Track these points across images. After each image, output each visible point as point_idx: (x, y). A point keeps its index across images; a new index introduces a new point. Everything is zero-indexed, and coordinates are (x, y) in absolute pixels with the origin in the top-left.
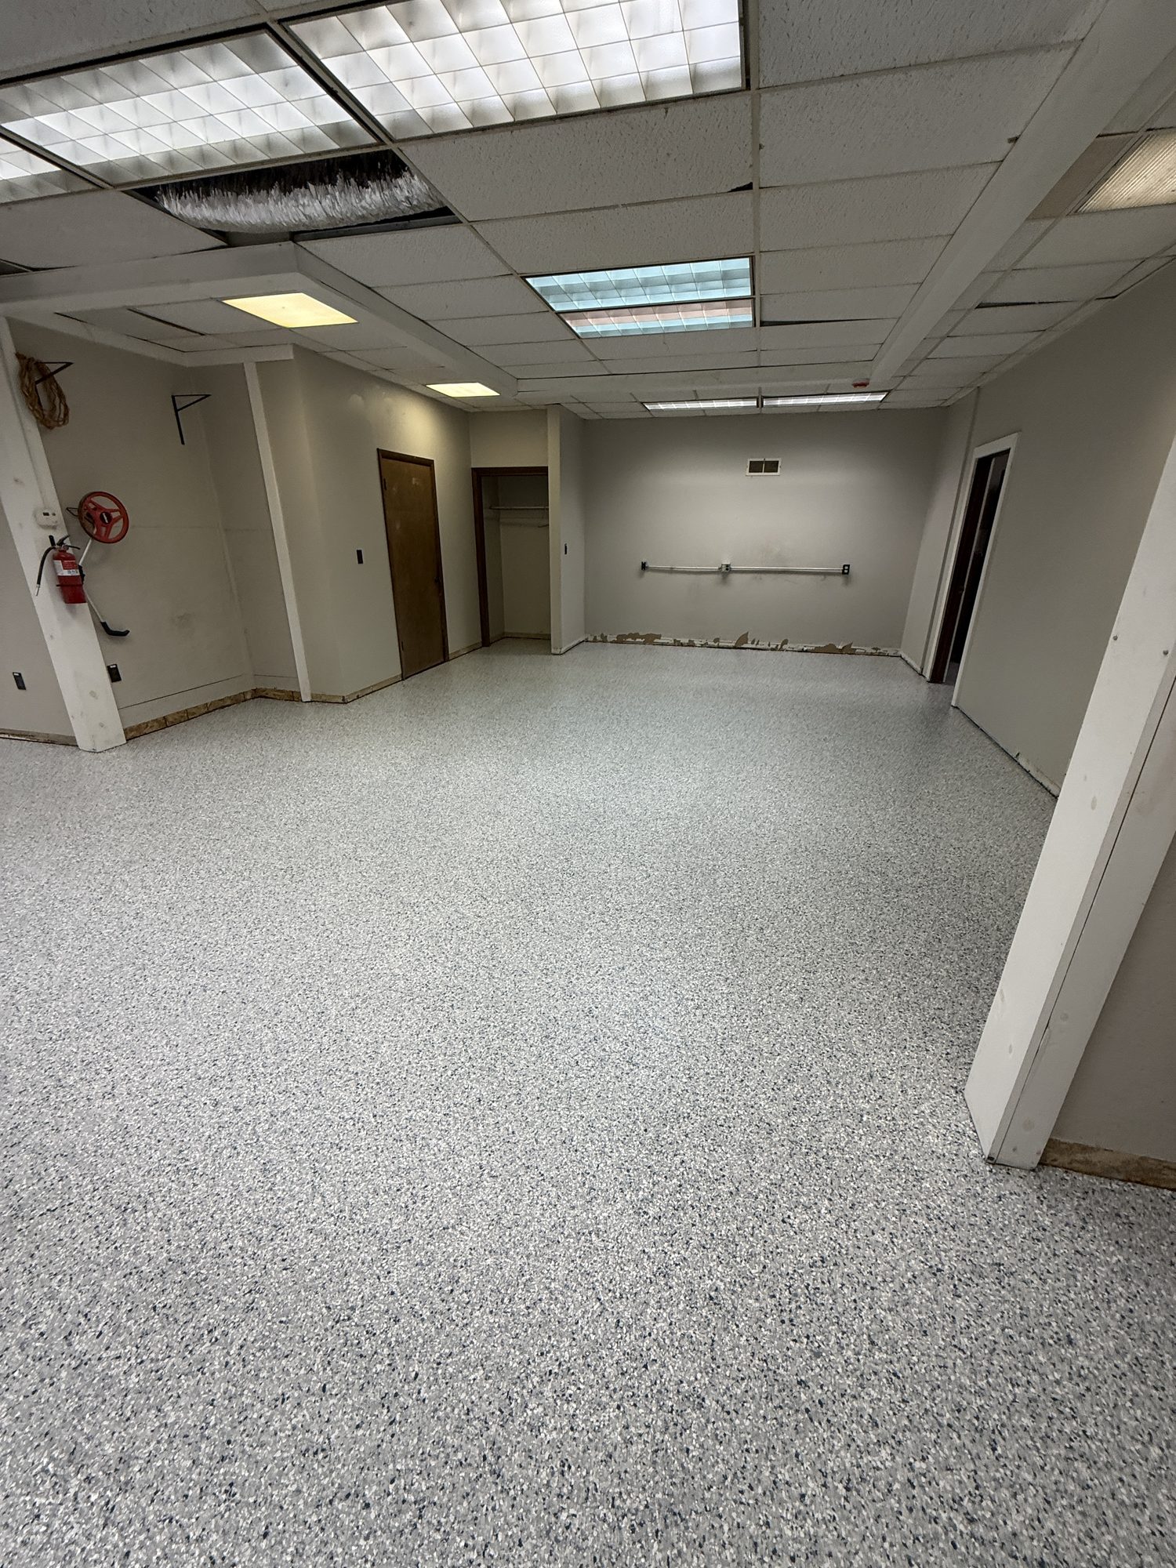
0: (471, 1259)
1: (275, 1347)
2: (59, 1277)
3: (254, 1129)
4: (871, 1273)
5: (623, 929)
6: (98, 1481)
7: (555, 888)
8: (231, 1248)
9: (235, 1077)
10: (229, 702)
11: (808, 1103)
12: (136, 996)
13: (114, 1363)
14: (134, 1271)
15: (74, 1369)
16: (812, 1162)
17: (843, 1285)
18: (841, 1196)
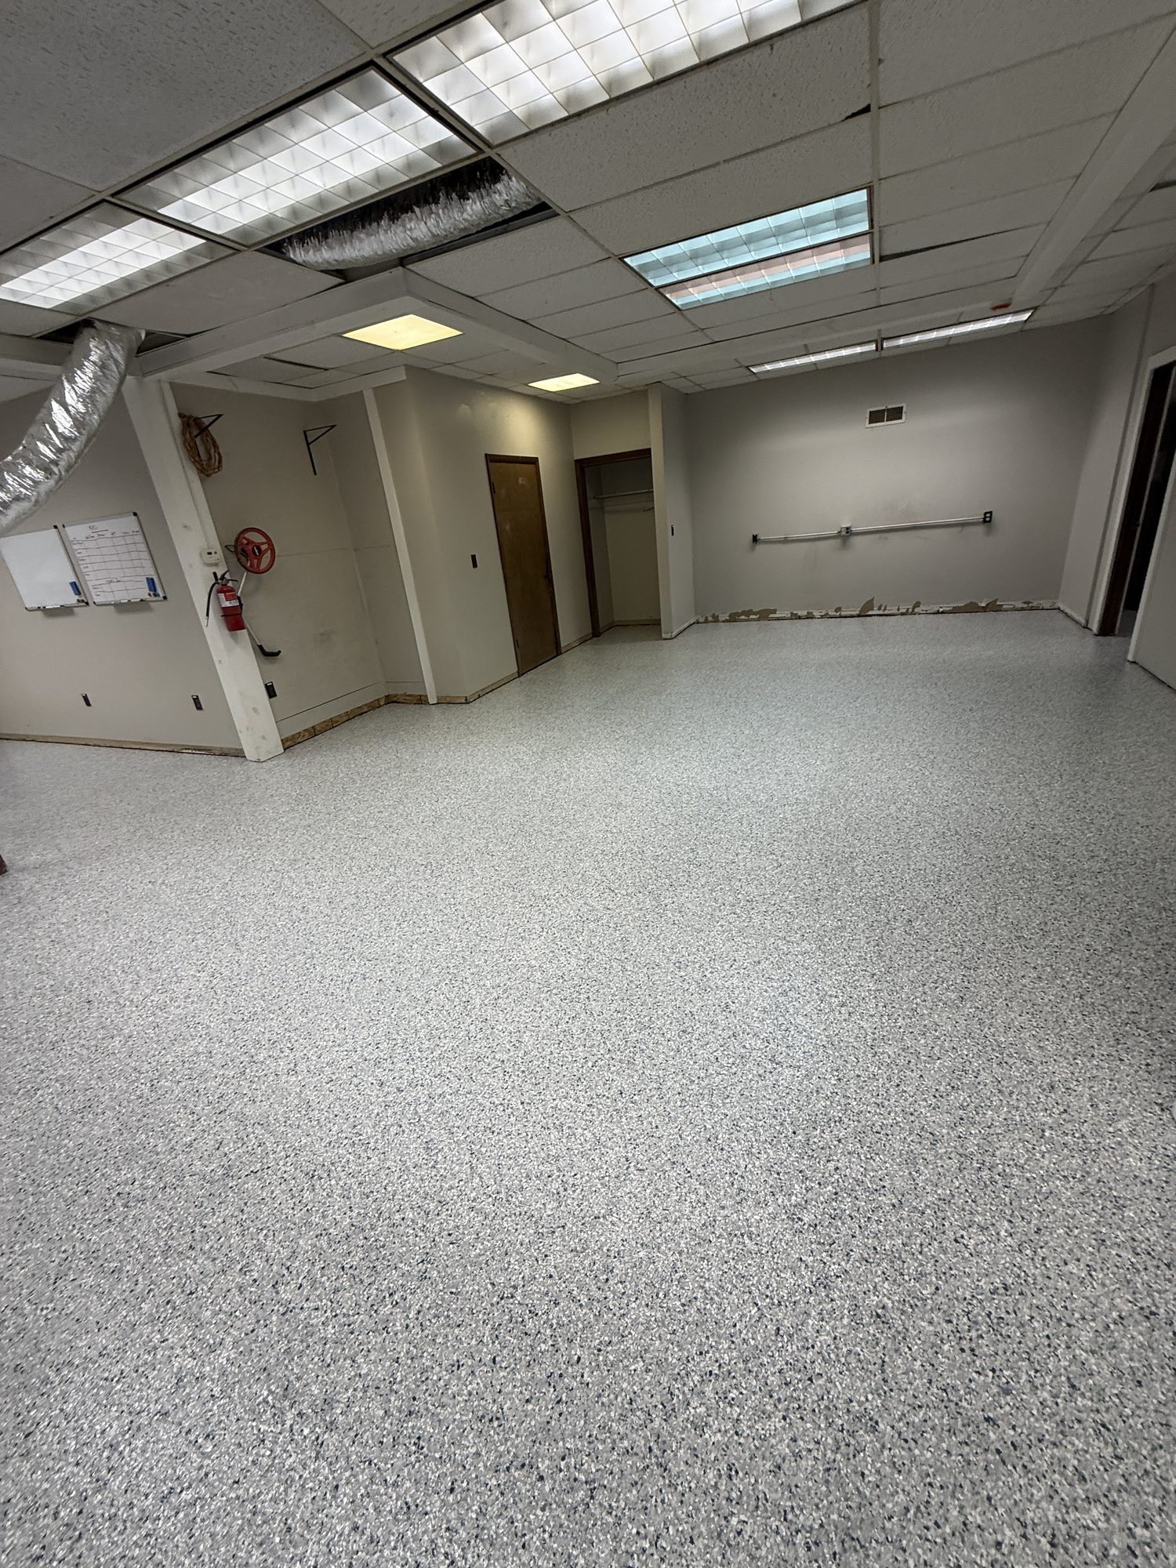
0: (624, 1250)
1: (448, 1316)
2: (265, 1232)
3: (415, 1109)
4: (1066, 1307)
5: (757, 920)
6: (308, 1417)
7: (681, 879)
8: (403, 1219)
9: (395, 1060)
10: (366, 709)
11: (978, 1113)
12: (308, 982)
13: (314, 1314)
14: (324, 1232)
15: (283, 1314)
16: (986, 1178)
17: (1032, 1318)
18: (1023, 1218)
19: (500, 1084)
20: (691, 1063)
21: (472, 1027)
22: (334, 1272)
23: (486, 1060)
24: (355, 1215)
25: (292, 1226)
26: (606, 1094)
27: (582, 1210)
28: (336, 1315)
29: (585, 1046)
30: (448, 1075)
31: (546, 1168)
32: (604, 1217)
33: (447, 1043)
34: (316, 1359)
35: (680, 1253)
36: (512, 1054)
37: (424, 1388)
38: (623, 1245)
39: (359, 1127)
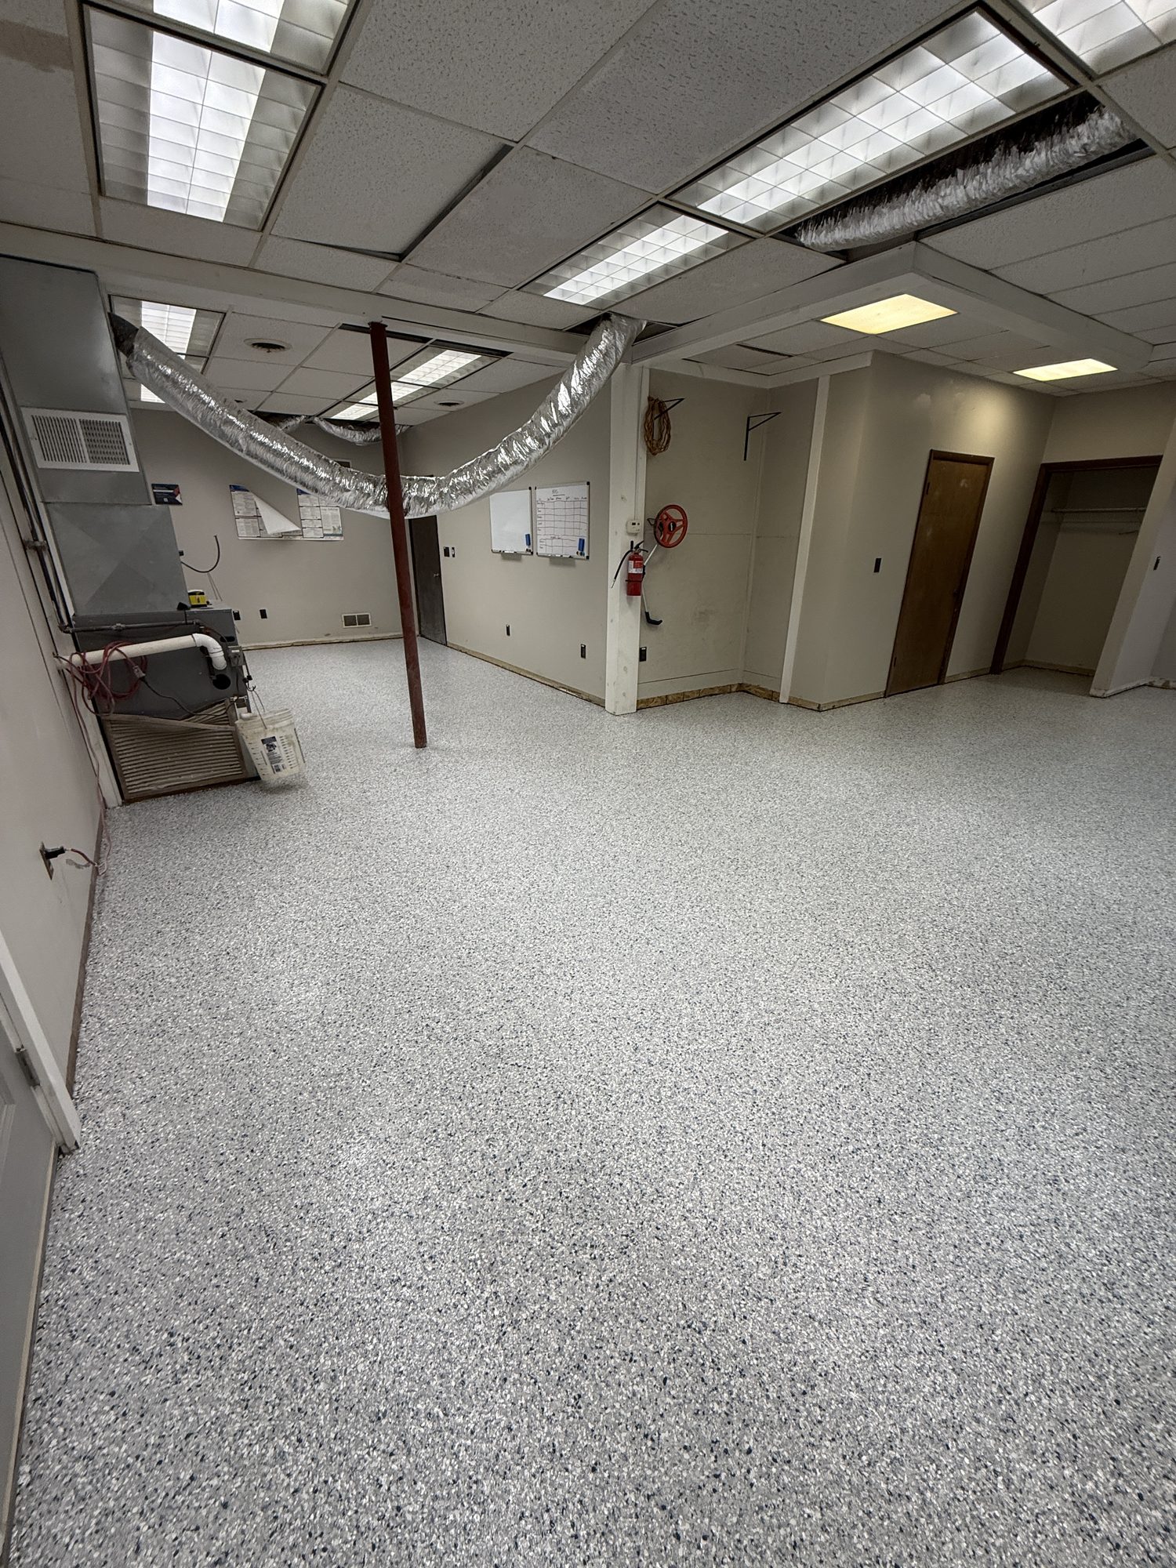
19: (746, 1113)
20: (983, 1220)
21: (734, 1040)
22: (554, 1194)
23: (738, 1080)
24: (583, 1153)
25: (533, 1129)
26: (861, 1192)
27: (797, 1298)
28: (544, 1231)
29: (850, 1125)
30: (698, 1074)
31: (771, 1228)
32: (820, 1323)
33: (705, 1043)
34: (520, 1257)
35: (903, 1431)
36: (766, 1088)
37: (597, 1354)
38: (833, 1368)
39: (607, 1076)
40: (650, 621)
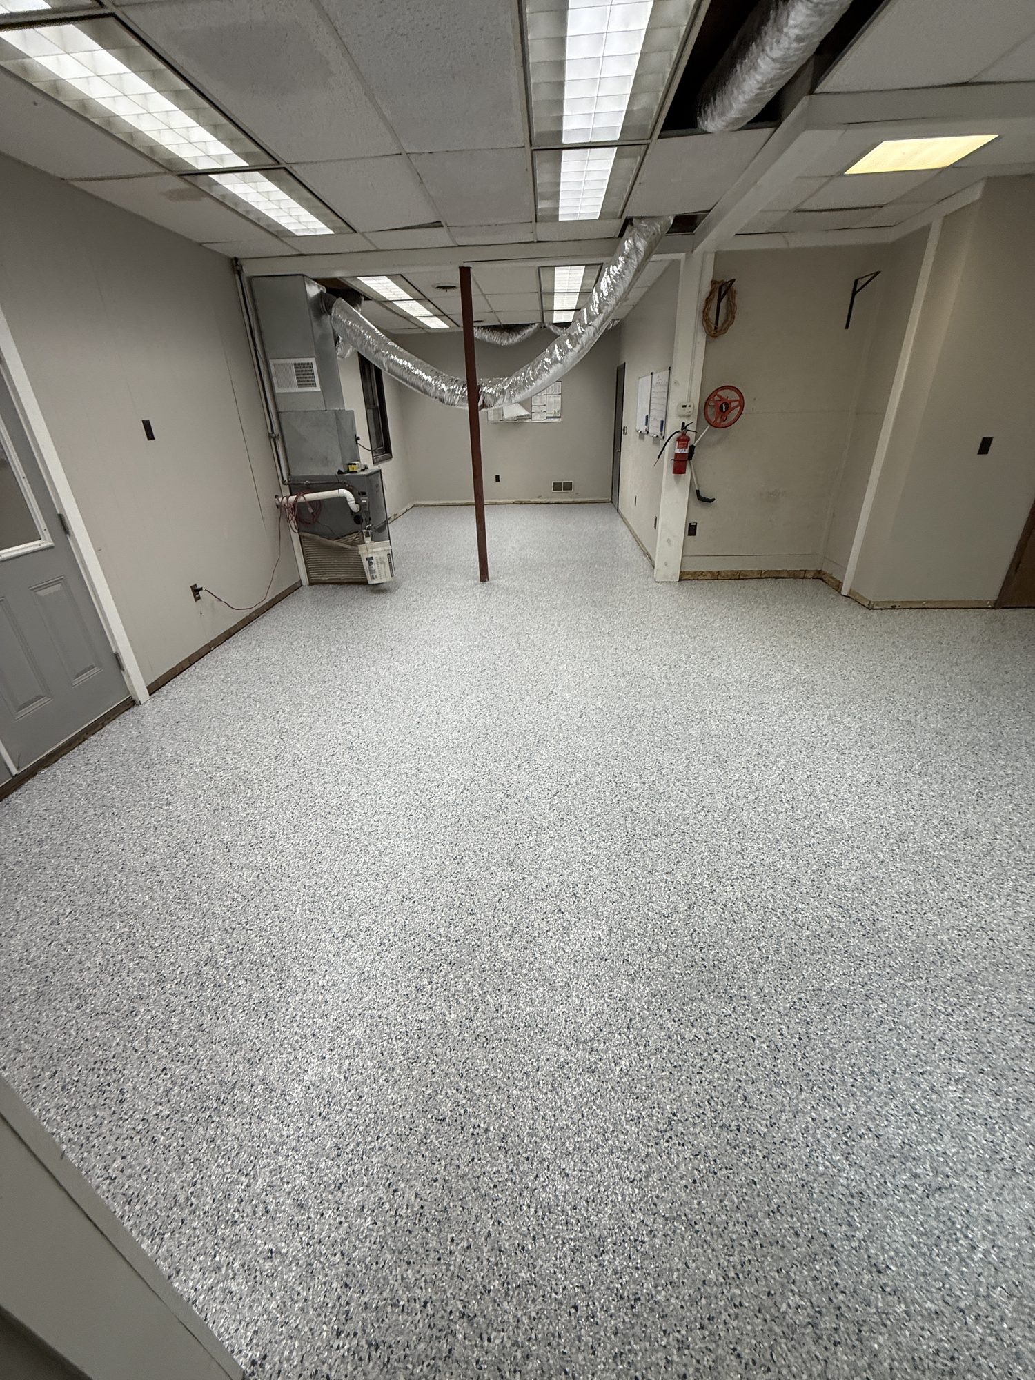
40: (700, 498)
